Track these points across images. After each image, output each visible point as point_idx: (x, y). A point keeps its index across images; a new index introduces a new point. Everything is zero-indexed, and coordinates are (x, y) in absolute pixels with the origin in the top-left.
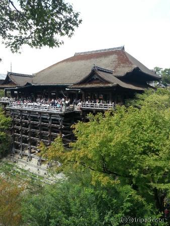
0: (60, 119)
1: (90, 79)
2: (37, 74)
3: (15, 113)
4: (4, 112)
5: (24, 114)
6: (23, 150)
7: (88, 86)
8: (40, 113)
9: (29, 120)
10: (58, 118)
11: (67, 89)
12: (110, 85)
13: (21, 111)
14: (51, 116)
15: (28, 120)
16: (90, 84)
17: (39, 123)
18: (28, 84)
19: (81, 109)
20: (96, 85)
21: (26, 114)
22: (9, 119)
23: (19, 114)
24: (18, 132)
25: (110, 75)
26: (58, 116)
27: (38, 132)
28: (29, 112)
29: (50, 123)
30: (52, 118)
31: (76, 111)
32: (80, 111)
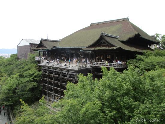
0: (75, 74)
1: (99, 43)
2: (62, 40)
3: (45, 68)
4: (38, 67)
5: (50, 69)
6: (49, 97)
7: (97, 48)
8: (61, 69)
9: (54, 74)
10: (73, 74)
11: (81, 51)
12: (114, 48)
13: (48, 67)
14: (68, 72)
15: (52, 74)
16: (98, 47)
17: (60, 76)
18: (54, 47)
19: (92, 66)
20: (103, 48)
21: (51, 70)
22: (41, 73)
23: (47, 69)
24: (46, 83)
25: (115, 40)
26: (74, 72)
27: (59, 83)
28: (53, 68)
29: (68, 76)
30: (69, 73)
31: (88, 68)
32: (91, 68)
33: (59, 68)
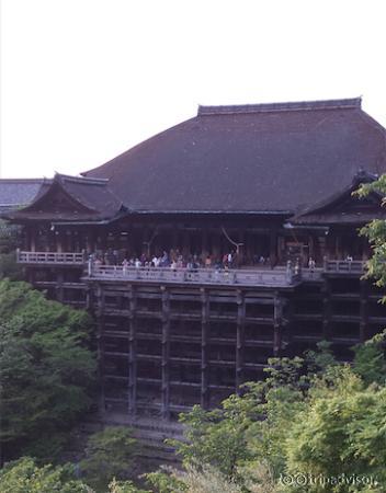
0: (276, 302)
5: (144, 296)
10: (267, 301)
14: (244, 297)
15: (159, 310)
19: (323, 275)
30: (247, 300)
31: (309, 282)
32: (322, 280)
33: (202, 285)
